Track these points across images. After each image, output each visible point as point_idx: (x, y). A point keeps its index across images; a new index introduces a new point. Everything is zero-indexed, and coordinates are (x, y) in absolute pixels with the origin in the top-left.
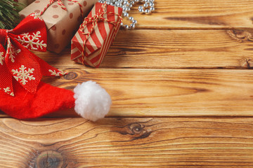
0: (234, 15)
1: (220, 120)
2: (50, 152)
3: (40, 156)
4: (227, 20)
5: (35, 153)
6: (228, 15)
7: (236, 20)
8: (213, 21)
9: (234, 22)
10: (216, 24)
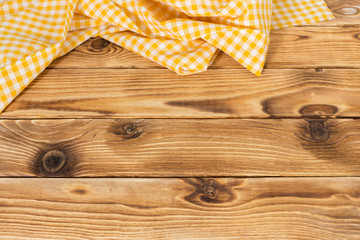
0: (243, 97)
1: (203, 121)
2: (54, 151)
3: (46, 155)
4: (235, 106)
5: (42, 153)
6: (236, 98)
7: (244, 105)
8: (218, 107)
9: (242, 108)
10: (221, 111)
